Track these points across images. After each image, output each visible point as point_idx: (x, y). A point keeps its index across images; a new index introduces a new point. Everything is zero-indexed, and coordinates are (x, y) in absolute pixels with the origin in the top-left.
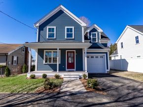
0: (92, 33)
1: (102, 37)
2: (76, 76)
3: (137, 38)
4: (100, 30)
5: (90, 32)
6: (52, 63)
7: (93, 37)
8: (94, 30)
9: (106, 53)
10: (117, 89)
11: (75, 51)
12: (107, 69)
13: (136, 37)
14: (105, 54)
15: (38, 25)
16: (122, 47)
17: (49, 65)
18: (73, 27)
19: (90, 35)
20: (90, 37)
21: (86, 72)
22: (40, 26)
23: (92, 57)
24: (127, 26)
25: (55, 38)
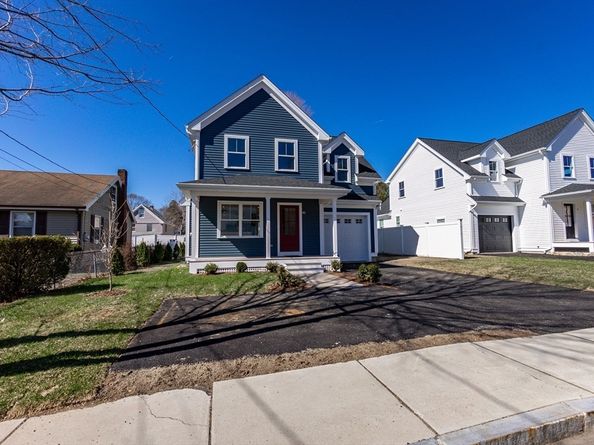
0: (337, 157)
1: (363, 169)
2: (314, 267)
3: (439, 173)
4: (357, 151)
5: (332, 156)
6: (240, 236)
7: (339, 167)
8: (343, 149)
9: (371, 211)
10: (410, 282)
11: (300, 204)
12: (373, 250)
13: (437, 171)
14: (368, 214)
15: (198, 127)
16: (402, 194)
17: (232, 241)
18: (295, 142)
19: (332, 162)
20: (332, 169)
21: (335, 256)
22: (203, 132)
23: (348, 221)
24: (418, 140)
25: (247, 167)
